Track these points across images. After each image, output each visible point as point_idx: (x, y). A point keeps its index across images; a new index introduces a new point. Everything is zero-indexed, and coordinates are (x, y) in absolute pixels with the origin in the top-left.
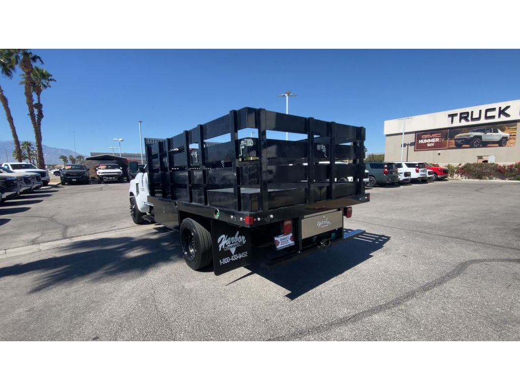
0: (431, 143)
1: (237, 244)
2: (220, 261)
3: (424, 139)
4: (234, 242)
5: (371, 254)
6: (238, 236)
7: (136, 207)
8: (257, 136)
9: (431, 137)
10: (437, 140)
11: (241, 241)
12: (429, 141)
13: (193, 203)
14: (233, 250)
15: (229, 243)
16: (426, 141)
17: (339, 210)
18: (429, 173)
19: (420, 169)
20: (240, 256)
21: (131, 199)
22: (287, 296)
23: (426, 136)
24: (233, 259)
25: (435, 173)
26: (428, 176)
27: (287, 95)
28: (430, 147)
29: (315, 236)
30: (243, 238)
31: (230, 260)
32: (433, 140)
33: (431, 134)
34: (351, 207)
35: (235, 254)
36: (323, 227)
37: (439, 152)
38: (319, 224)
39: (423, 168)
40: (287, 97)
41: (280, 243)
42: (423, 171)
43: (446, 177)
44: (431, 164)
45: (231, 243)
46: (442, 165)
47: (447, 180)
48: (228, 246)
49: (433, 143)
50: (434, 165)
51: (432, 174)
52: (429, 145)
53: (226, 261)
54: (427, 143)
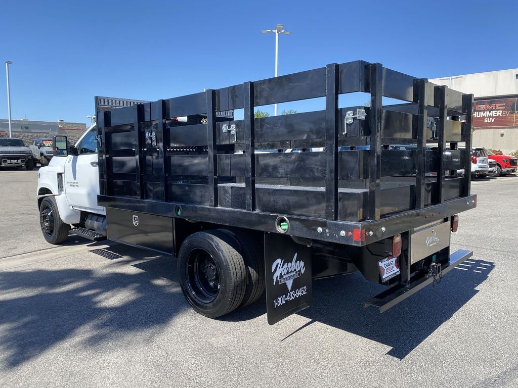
0: (489, 117)
1: (294, 273)
2: (275, 302)
3: (479, 111)
4: (291, 272)
5: (476, 289)
6: (296, 262)
7: (55, 214)
8: (368, 104)
9: (490, 108)
10: (500, 113)
11: (299, 269)
12: (487, 114)
13: (219, 207)
14: (289, 284)
15: (285, 272)
16: (482, 114)
17: (446, 220)
18: (491, 164)
19: (478, 158)
20: (299, 293)
21: (40, 200)
22: (389, 353)
23: (482, 107)
24: (289, 298)
25: (498, 164)
26: (490, 169)
27: (276, 31)
28: (488, 124)
29: (422, 260)
30: (302, 263)
31: (286, 299)
32: (493, 114)
33: (490, 104)
34: (457, 216)
35: (292, 291)
36: (431, 245)
37: (502, 131)
38: (428, 241)
39: (481, 156)
40: (277, 34)
41: (386, 271)
42: (482, 161)
43: (513, 171)
44: (490, 150)
45: (288, 273)
46: (508, 153)
47: (515, 176)
48: (285, 277)
49: (493, 117)
50: (494, 152)
51: (494, 166)
52: (486, 121)
53: (280, 301)
54: (484, 117)
